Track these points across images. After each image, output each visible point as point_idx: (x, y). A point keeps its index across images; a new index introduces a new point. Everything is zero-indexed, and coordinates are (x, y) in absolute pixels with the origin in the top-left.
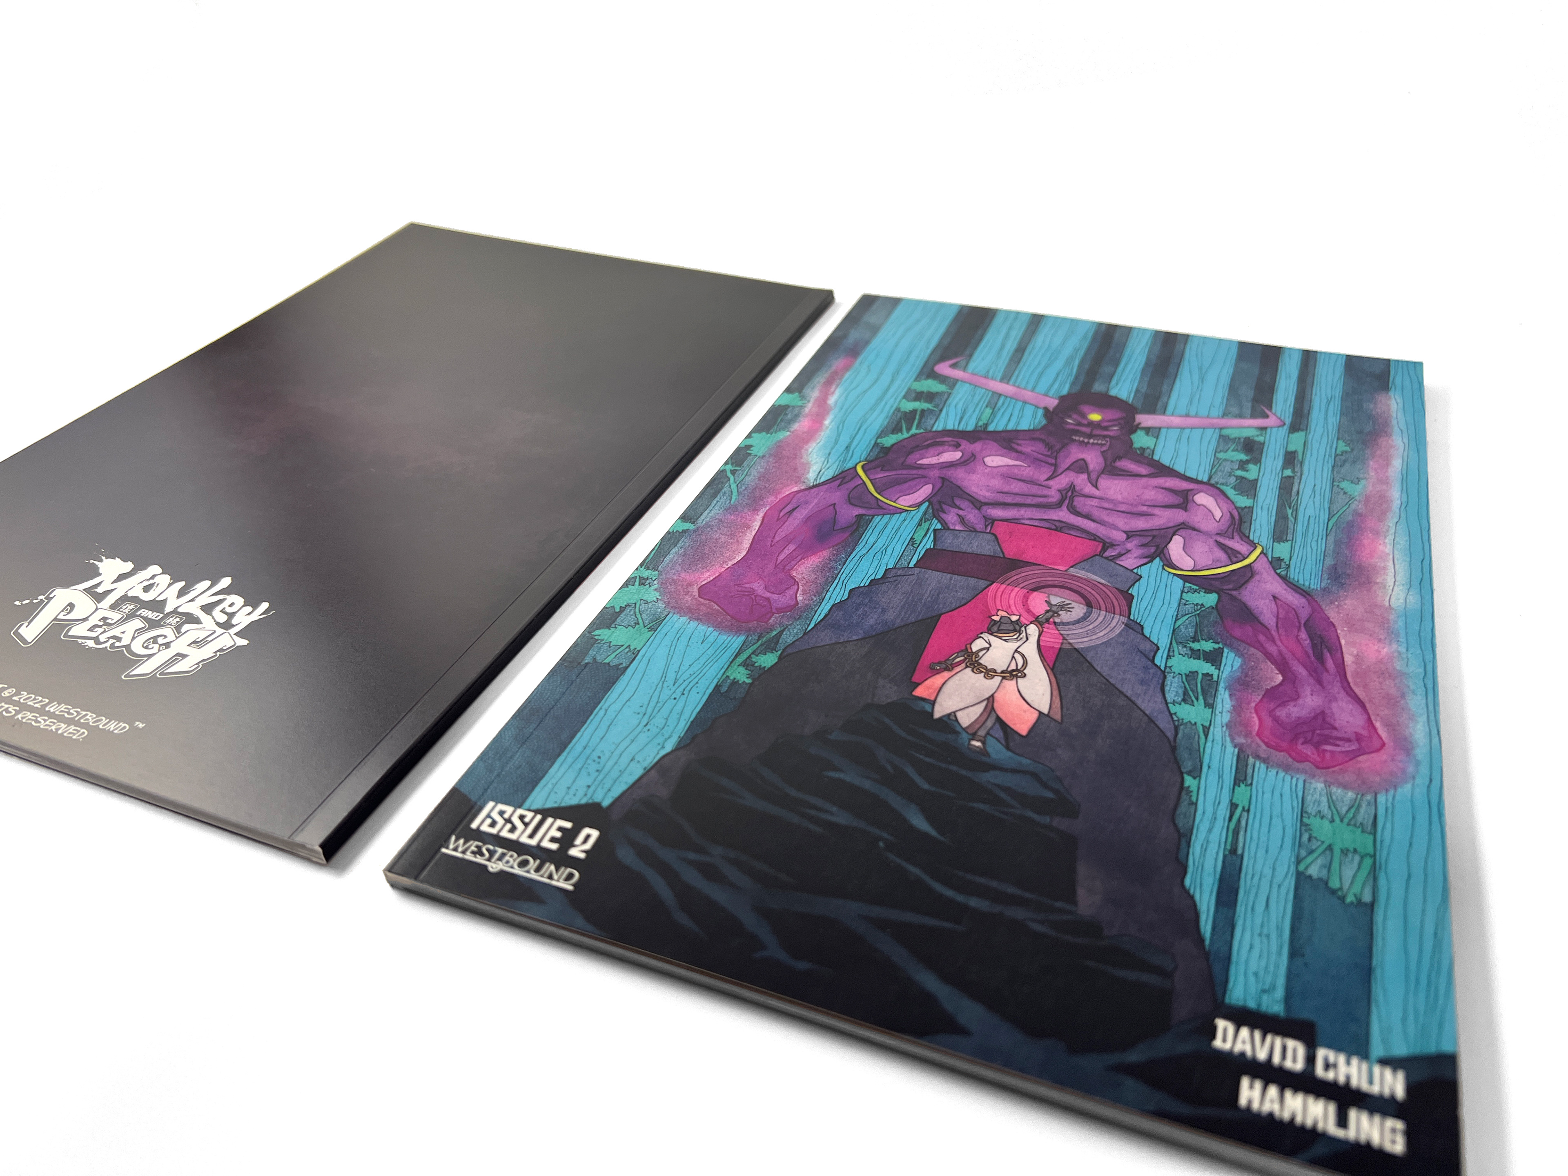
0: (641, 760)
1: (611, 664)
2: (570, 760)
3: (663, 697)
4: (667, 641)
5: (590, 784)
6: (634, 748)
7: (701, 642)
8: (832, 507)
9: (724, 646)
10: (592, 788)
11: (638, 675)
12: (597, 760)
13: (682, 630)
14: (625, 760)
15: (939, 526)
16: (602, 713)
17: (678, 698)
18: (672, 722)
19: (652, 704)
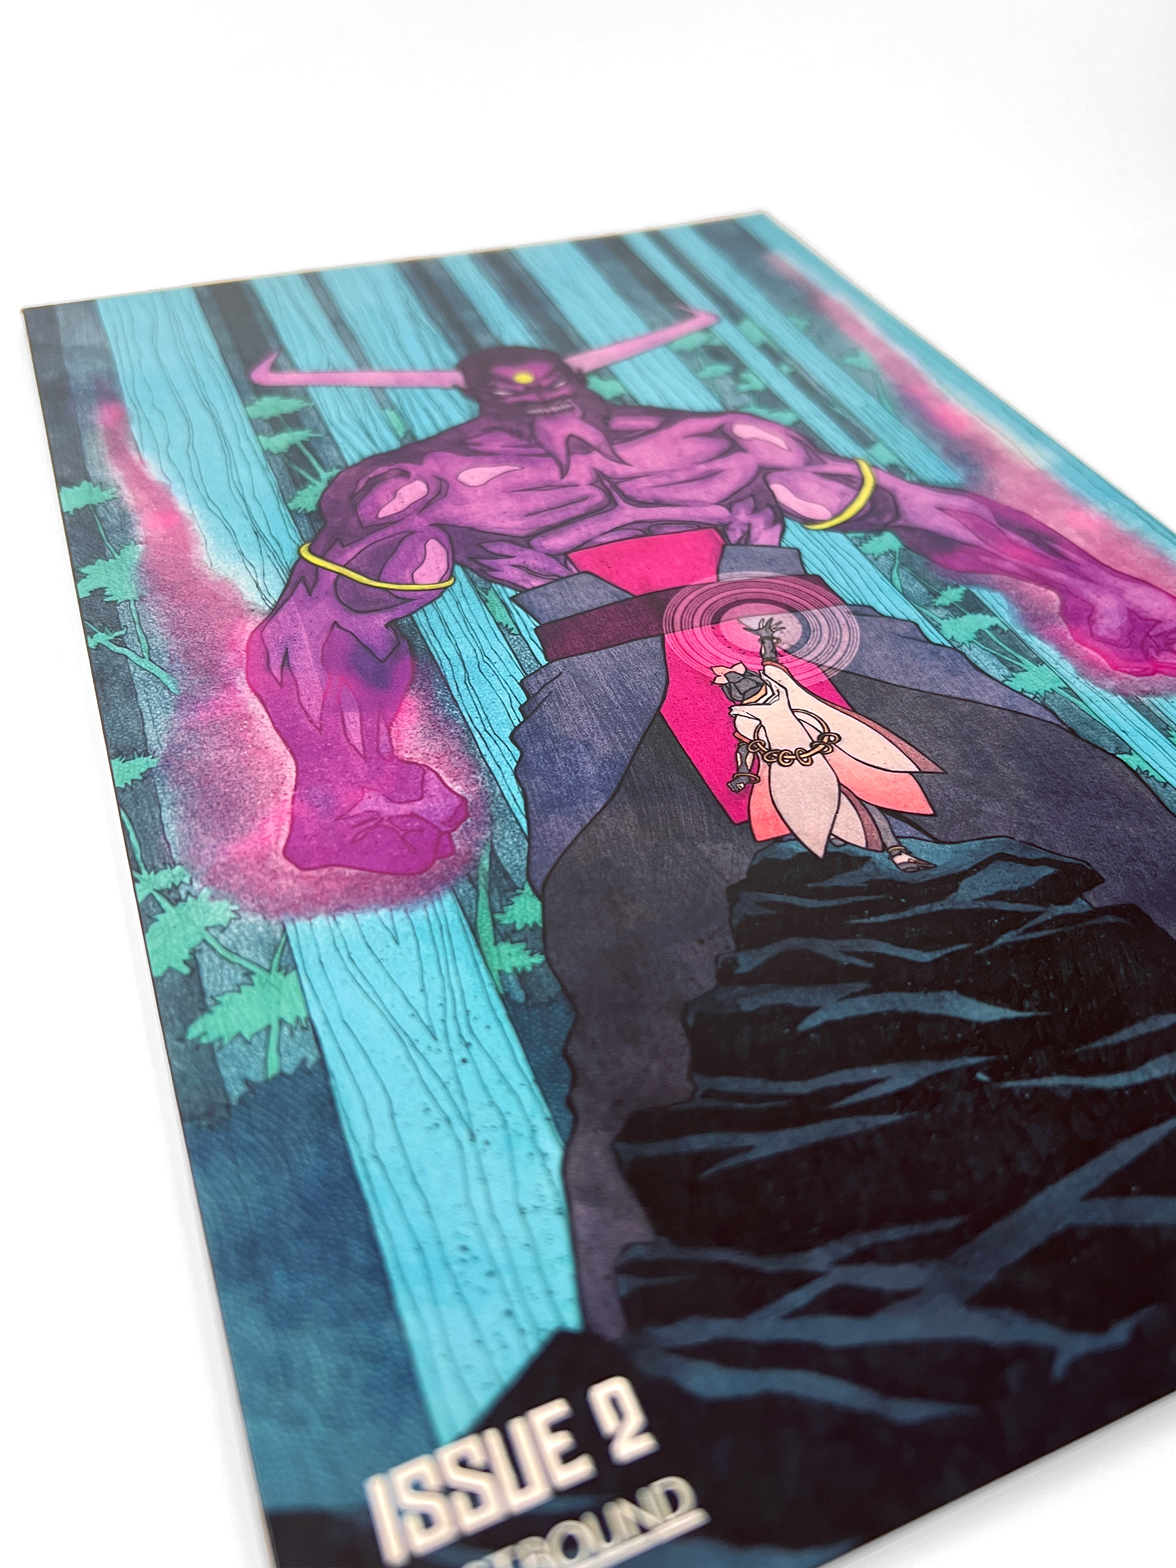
0: (535, 1202)
1: (288, 1071)
2: (420, 1290)
3: (445, 1072)
4: (336, 973)
5: (503, 1305)
6: (501, 1192)
7: (392, 943)
8: (336, 629)
9: (436, 926)
10: (519, 1311)
11: (358, 1062)
12: (464, 1256)
13: (340, 943)
14: (511, 1223)
15: (511, 593)
16: (373, 1168)
17: (465, 1055)
18: (505, 1102)
19: (440, 1095)
